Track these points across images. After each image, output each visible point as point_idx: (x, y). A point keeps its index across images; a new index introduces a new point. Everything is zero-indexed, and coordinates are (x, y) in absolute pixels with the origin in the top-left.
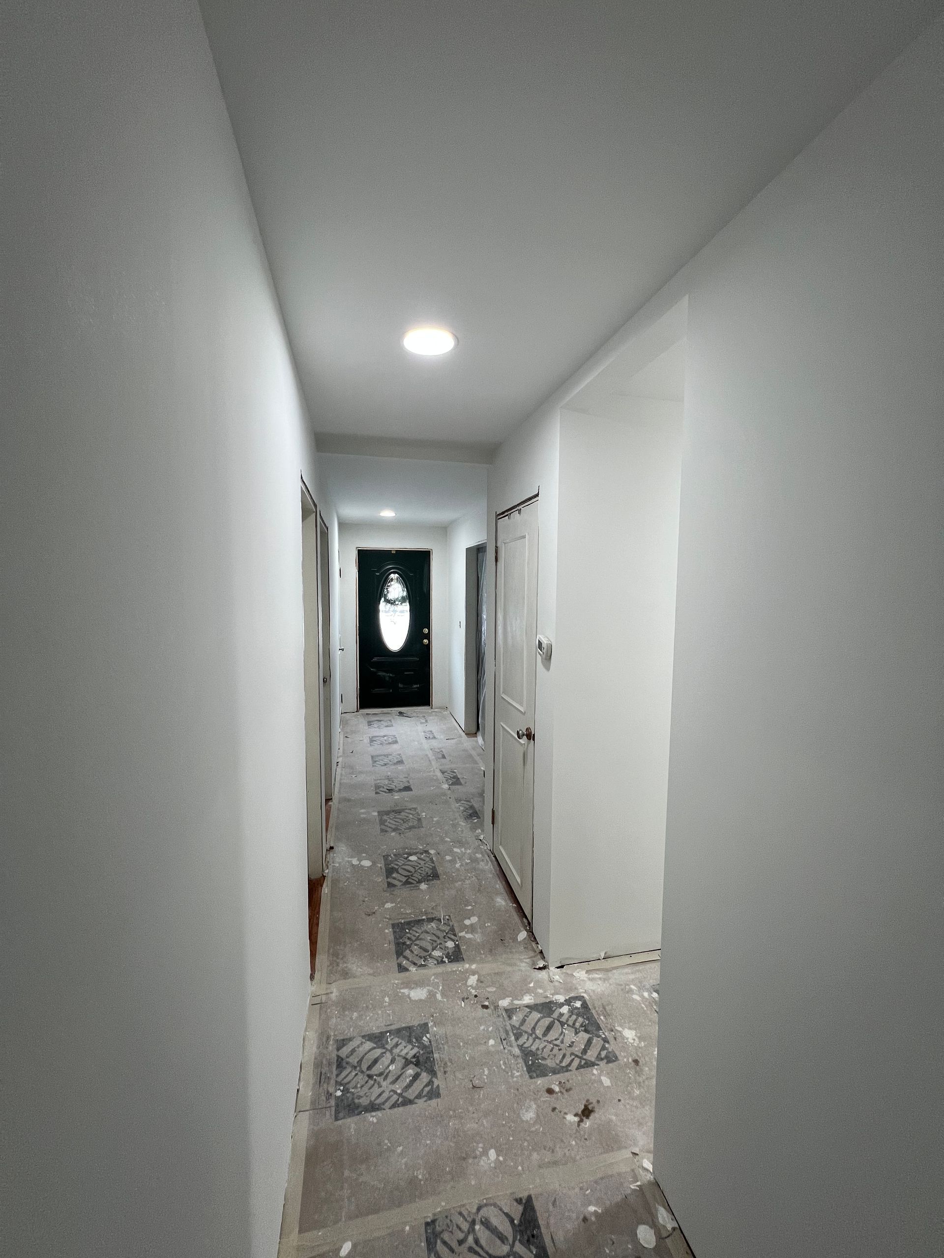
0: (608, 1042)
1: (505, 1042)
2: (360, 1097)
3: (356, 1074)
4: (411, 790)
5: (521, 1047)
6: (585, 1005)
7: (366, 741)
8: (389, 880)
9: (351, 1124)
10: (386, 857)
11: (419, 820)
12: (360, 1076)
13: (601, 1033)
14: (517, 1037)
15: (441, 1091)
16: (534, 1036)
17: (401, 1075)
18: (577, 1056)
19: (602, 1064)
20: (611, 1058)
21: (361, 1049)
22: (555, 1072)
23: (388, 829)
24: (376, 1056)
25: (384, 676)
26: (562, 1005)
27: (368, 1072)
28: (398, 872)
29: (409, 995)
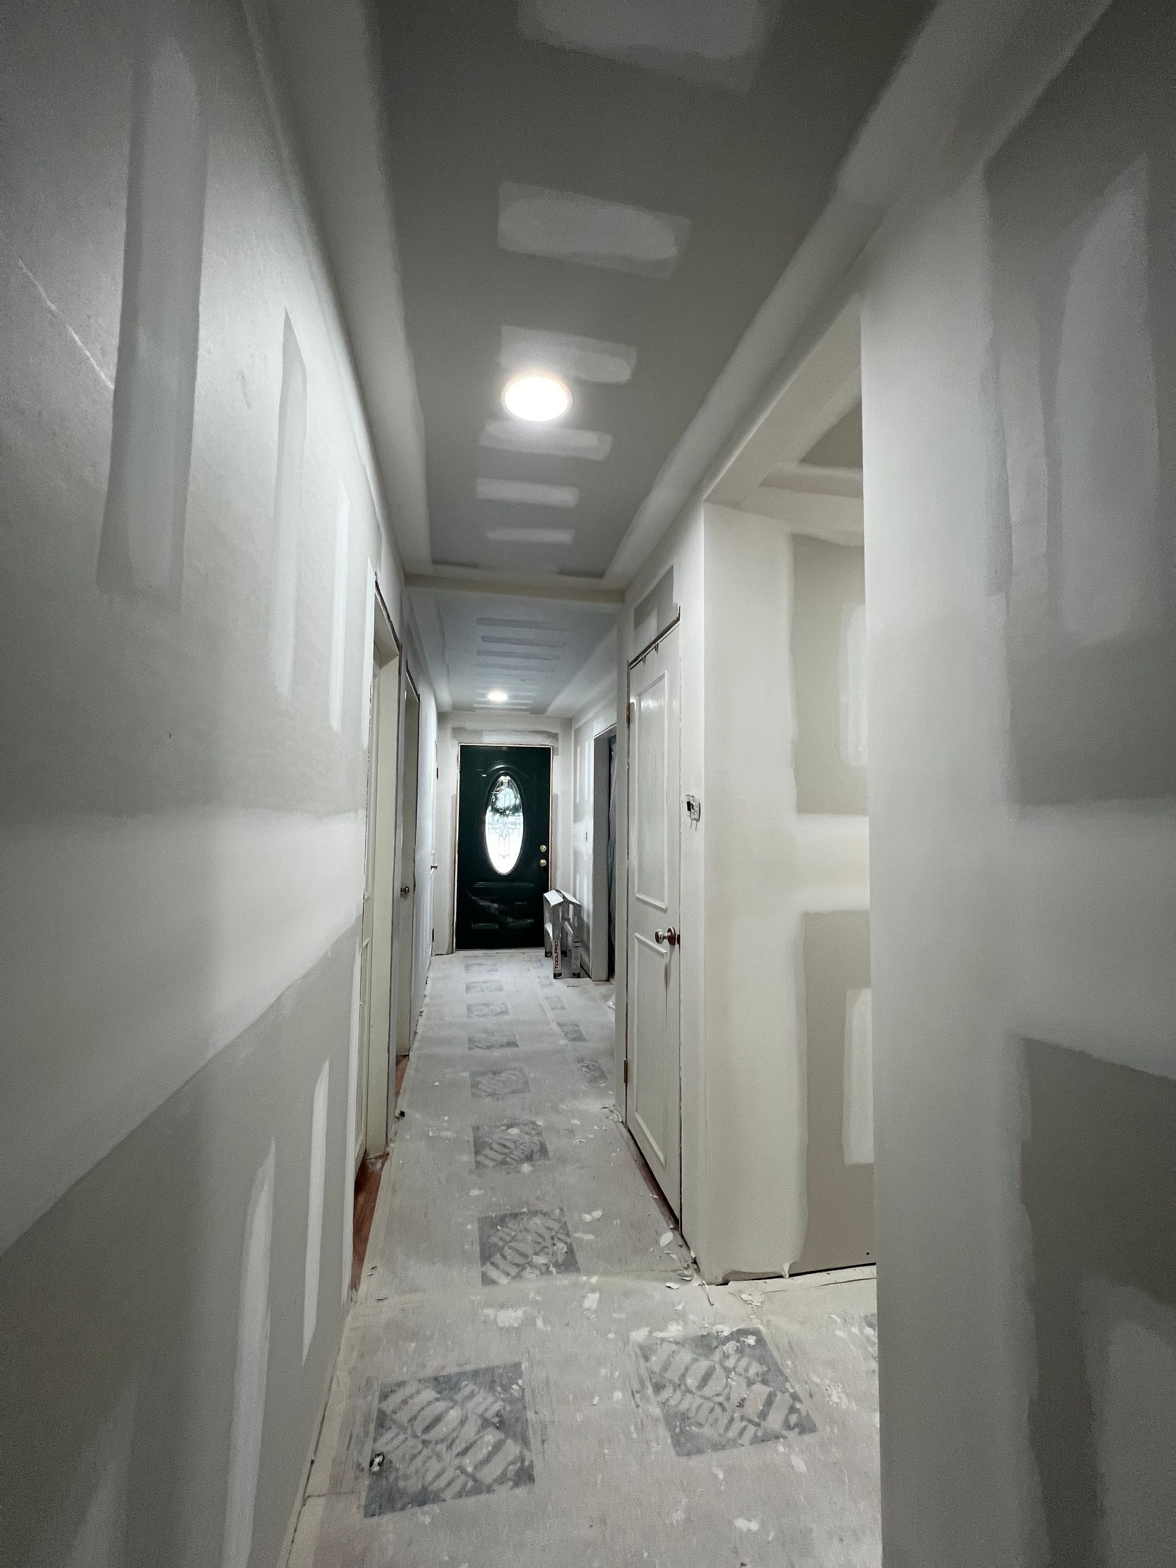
0: (801, 1401)
1: (638, 1396)
2: (406, 1477)
3: (406, 1439)
4: (517, 1046)
5: (664, 1404)
6: (760, 1341)
7: (462, 987)
8: (478, 1158)
9: (388, 1522)
10: (476, 1129)
11: (526, 1083)
12: (411, 1442)
13: (788, 1385)
14: (658, 1388)
15: (535, 1473)
16: (683, 1387)
17: (475, 1442)
18: (750, 1421)
19: (792, 1435)
20: (805, 1427)
21: (416, 1400)
22: (717, 1447)
23: (483, 1094)
24: (437, 1412)
25: (489, 907)
26: (727, 1339)
27: (426, 1437)
28: (491, 1149)
29: (495, 1319)
